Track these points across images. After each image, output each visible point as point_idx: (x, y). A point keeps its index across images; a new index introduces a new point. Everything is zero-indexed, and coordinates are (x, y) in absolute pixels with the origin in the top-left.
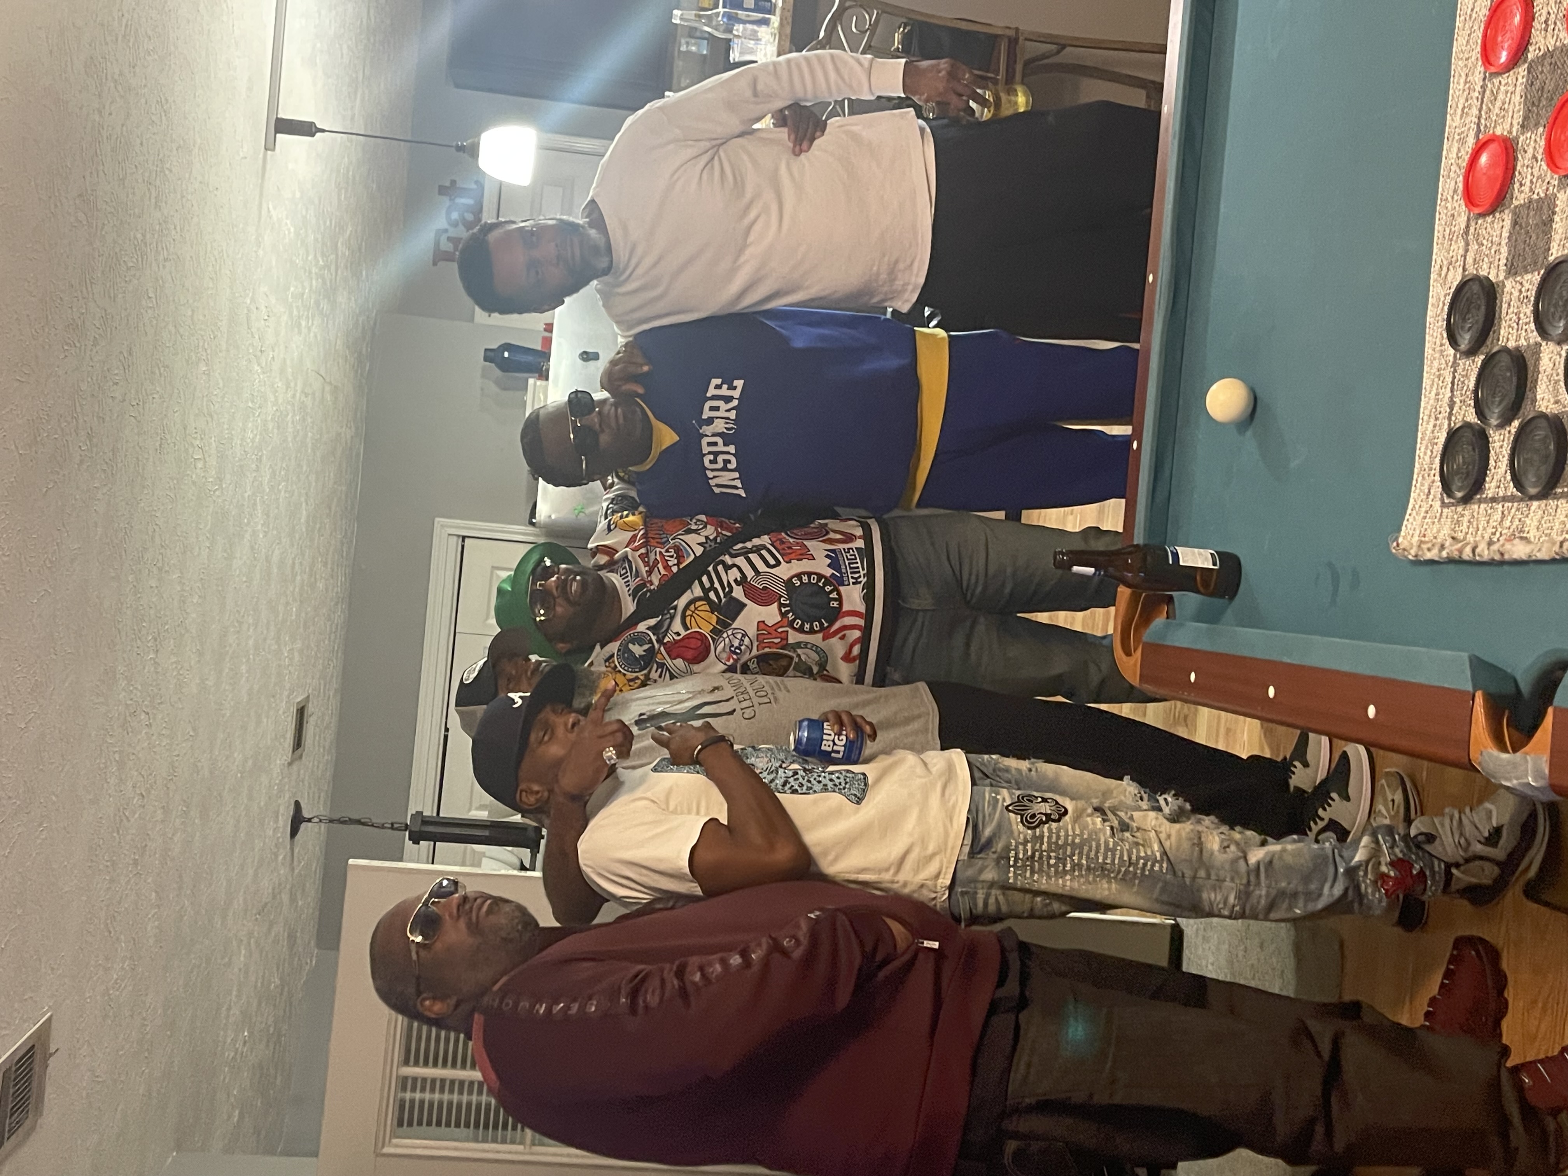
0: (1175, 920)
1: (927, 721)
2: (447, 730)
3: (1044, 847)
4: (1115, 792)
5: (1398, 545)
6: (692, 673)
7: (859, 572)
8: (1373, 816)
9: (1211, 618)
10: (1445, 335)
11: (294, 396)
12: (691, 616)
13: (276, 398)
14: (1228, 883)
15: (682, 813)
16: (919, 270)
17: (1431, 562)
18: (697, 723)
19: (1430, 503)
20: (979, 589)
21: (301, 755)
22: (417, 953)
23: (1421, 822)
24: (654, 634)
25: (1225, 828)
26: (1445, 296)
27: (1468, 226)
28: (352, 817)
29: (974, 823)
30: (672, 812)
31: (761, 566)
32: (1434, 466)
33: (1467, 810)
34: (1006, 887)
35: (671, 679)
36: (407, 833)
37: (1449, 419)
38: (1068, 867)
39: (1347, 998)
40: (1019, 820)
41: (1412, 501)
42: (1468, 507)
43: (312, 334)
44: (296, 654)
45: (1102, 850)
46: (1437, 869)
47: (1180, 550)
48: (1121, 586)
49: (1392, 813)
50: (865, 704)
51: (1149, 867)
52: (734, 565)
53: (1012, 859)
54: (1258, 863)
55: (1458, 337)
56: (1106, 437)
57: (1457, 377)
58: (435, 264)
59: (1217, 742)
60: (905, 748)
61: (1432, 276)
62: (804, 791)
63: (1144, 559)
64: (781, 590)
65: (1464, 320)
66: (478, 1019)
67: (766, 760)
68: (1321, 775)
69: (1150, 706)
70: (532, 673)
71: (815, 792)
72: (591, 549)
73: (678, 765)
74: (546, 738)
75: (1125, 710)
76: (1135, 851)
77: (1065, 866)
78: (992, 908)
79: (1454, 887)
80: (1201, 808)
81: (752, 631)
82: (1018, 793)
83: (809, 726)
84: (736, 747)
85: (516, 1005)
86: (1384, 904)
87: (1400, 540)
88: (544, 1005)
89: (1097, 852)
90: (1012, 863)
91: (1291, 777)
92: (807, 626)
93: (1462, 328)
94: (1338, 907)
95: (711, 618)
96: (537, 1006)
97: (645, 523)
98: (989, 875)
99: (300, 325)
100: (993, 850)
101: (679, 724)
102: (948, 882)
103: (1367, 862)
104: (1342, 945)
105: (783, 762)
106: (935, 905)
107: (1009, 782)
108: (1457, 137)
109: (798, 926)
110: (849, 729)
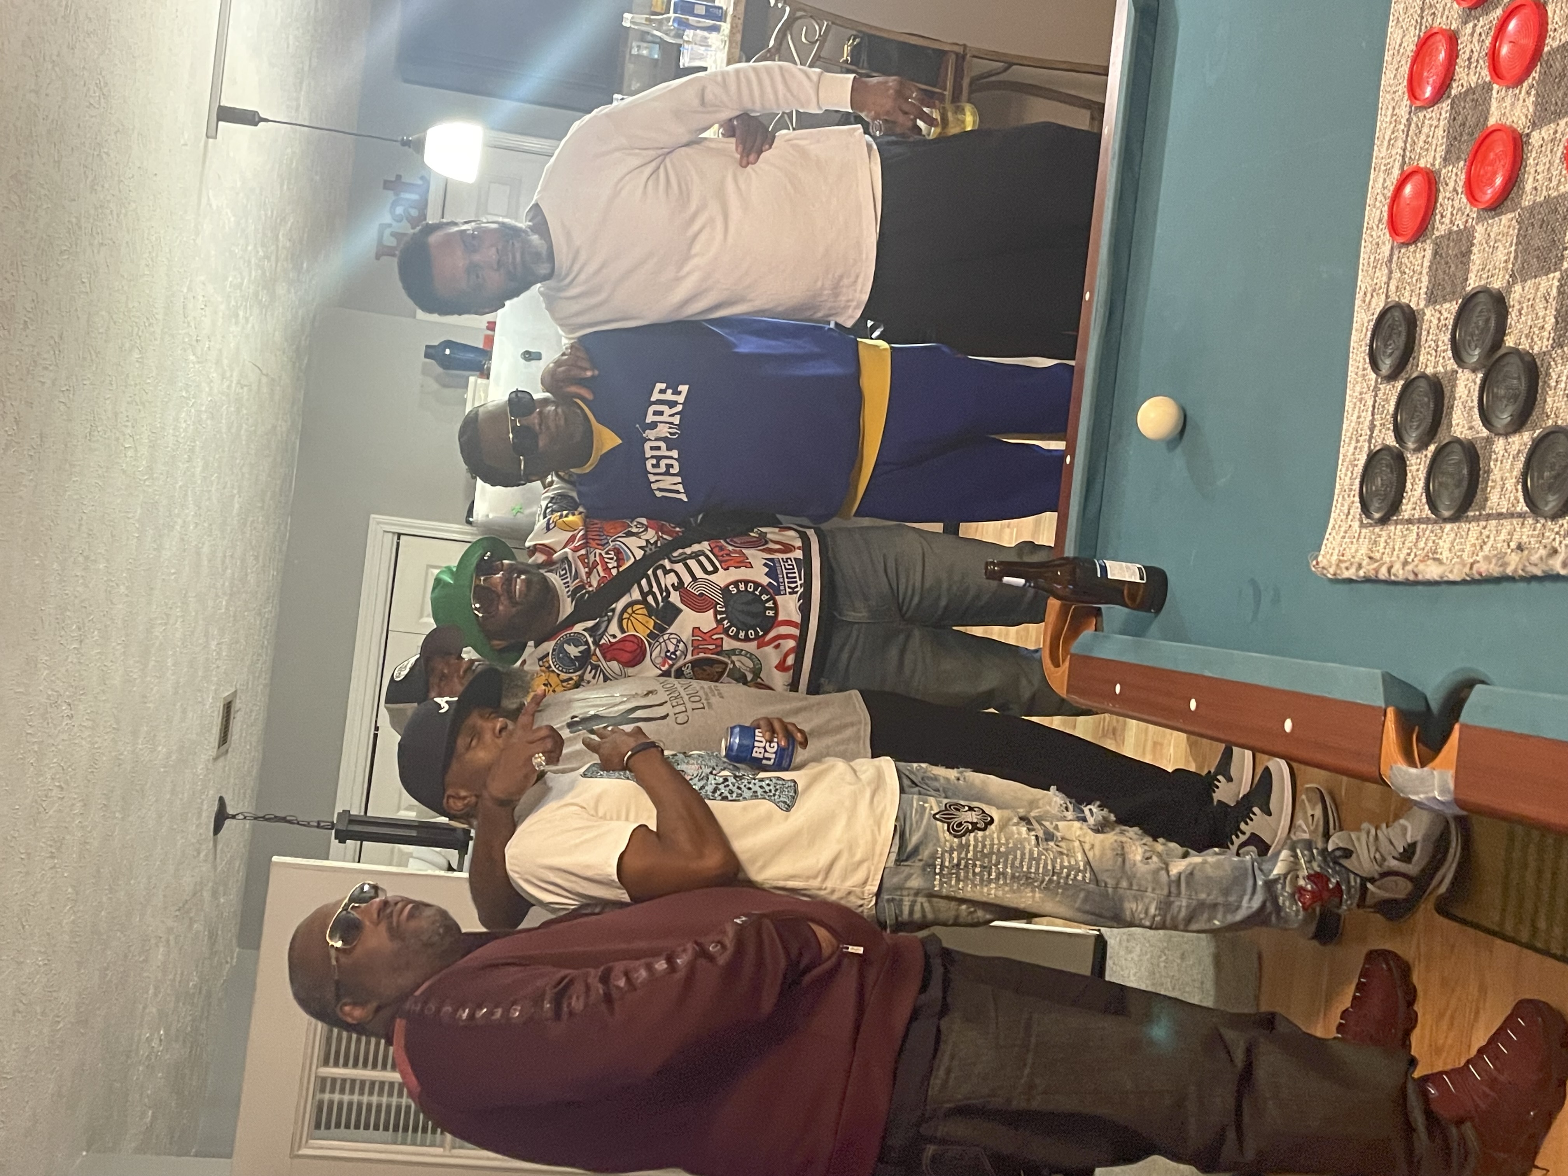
0: (1099, 930)
1: (859, 729)
2: (377, 729)
3: (970, 855)
4: (1041, 802)
5: (1317, 563)
6: (626, 676)
7: (796, 582)
8: (1293, 831)
9: (1137, 631)
10: (1368, 360)
11: (229, 387)
12: (629, 619)
13: (211, 388)
14: (1149, 894)
15: (611, 819)
16: (863, 285)
17: (1350, 581)
18: (628, 728)
19: (1349, 523)
20: (916, 600)
21: (227, 751)
22: (337, 960)
23: (1339, 838)
24: (590, 636)
25: (1148, 840)
26: (1368, 322)
27: (1391, 255)
28: (278, 815)
29: (901, 833)
30: (601, 818)
31: (699, 573)
32: (1354, 487)
33: (1384, 826)
34: (931, 895)
35: (605, 681)
36: (333, 831)
37: (1370, 442)
38: (993, 876)
39: (1264, 1008)
40: (946, 828)
41: (1332, 521)
42: (1385, 528)
43: (250, 325)
44: (224, 647)
45: (1027, 860)
46: (1353, 883)
47: (1108, 563)
48: (1051, 598)
49: (1312, 828)
50: (797, 711)
51: (1072, 876)
52: (672, 571)
53: (938, 867)
54: (1180, 874)
55: (1380, 362)
56: (1043, 452)
57: (1378, 401)
58: (378, 257)
59: (1144, 753)
60: (836, 755)
61: (1357, 302)
62: (734, 798)
63: (1073, 572)
64: (718, 598)
65: (1386, 346)
66: (400, 1025)
67: (697, 766)
68: (1245, 789)
69: (1081, 719)
70: (465, 672)
71: (745, 798)
72: (529, 548)
73: (608, 771)
74: (474, 743)
75: (1056, 722)
76: (1059, 861)
77: (990, 874)
78: (917, 915)
79: (1369, 901)
80: (1124, 820)
81: (686, 635)
82: (945, 801)
83: (740, 731)
84: (666, 753)
85: (438, 1010)
86: (1300, 917)
87: (1320, 558)
88: (467, 1011)
89: (1022, 861)
90: (937, 871)
91: (1214, 792)
92: (742, 635)
93: (1385, 352)
94: (1258, 918)
95: (647, 622)
96: (460, 1011)
97: (585, 524)
98: (915, 882)
99: (237, 316)
100: (920, 857)
101: (610, 728)
102: (875, 889)
103: (1285, 876)
104: (1260, 957)
105: (714, 769)
106: (862, 912)
107: (937, 790)
108: (1383, 168)
109: (724, 933)
110: (780, 736)
